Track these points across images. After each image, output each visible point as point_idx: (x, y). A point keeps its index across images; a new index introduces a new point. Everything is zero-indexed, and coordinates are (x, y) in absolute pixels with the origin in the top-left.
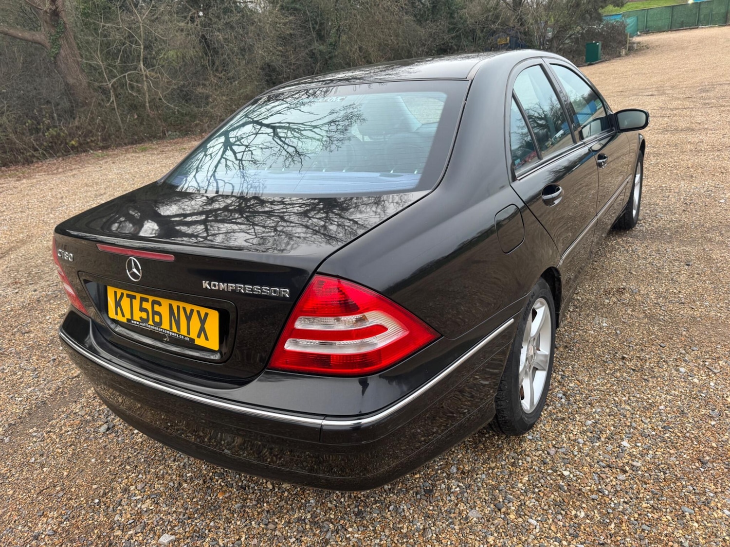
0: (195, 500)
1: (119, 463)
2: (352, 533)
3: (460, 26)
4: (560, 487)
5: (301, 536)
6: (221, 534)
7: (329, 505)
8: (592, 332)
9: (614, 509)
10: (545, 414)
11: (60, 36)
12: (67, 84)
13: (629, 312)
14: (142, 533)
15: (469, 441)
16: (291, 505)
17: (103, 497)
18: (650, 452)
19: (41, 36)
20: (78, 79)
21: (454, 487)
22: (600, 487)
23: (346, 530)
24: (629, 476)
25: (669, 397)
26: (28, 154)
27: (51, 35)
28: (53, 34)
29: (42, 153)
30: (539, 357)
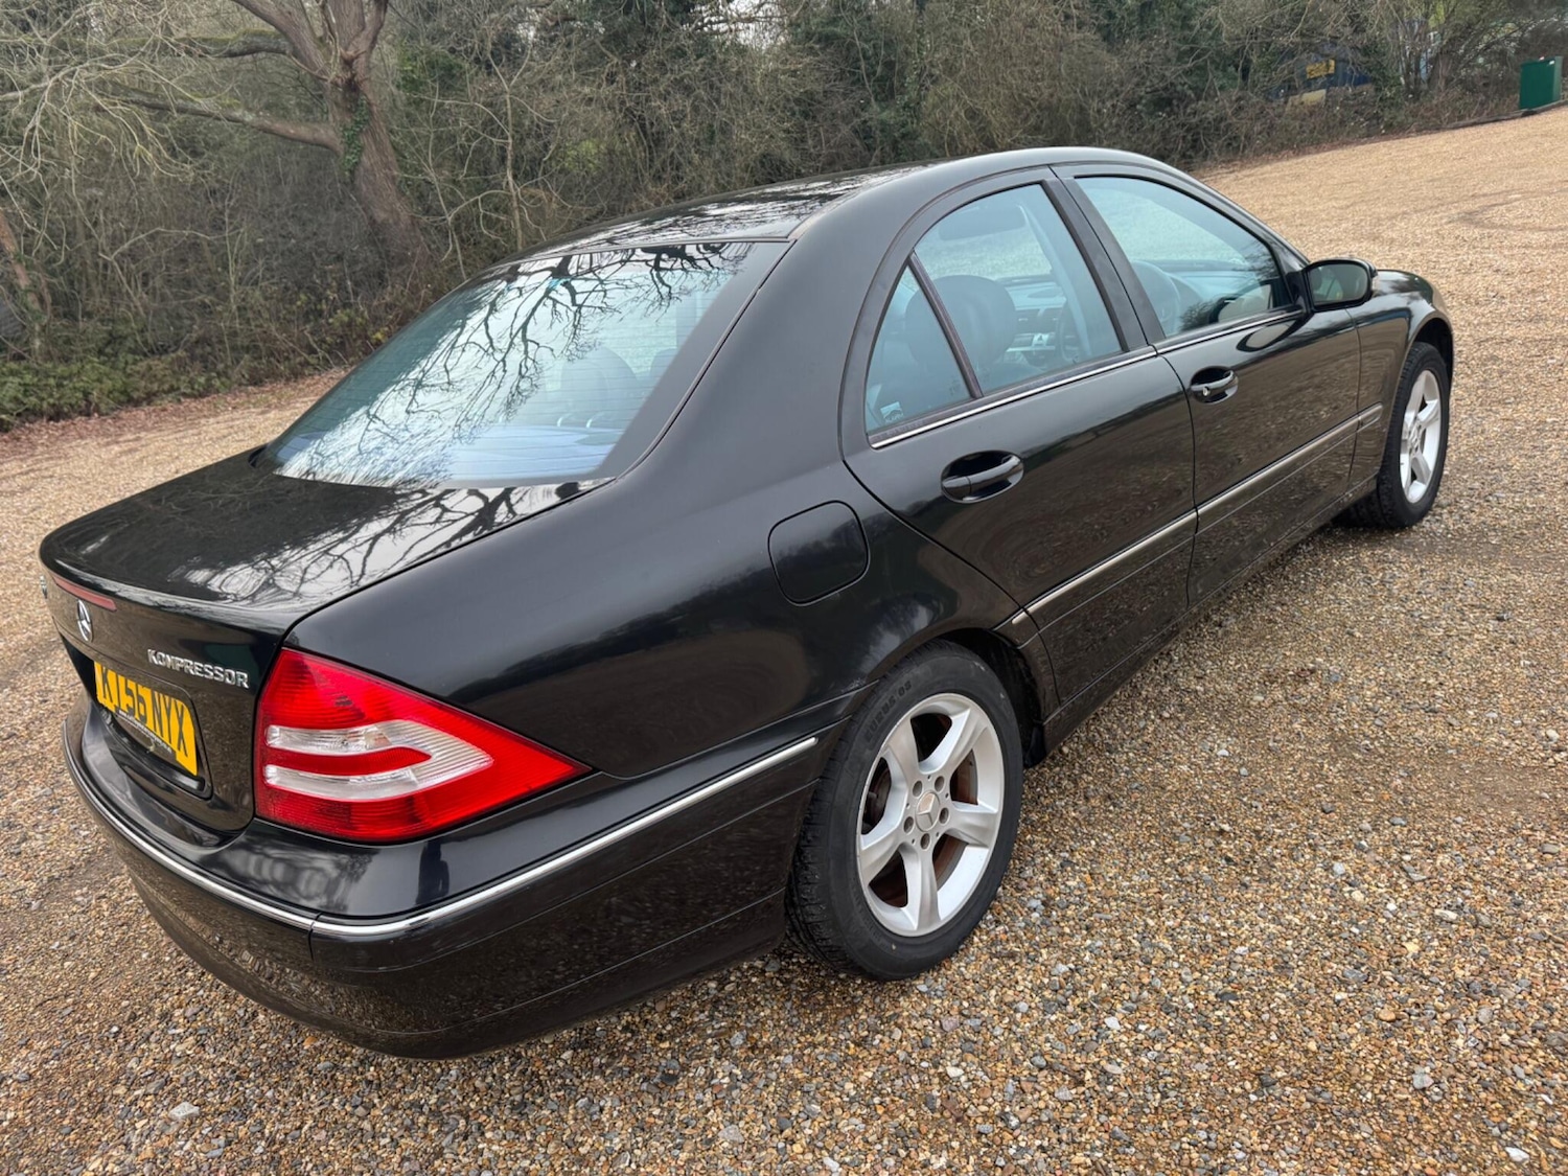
0: (263, 1046)
1: (180, 966)
2: (490, 1141)
3: (1204, 45)
4: (928, 1101)
5: (402, 1136)
6: (276, 1114)
7: (478, 1083)
8: (1185, 768)
9: (1009, 1159)
10: (981, 941)
11: (361, 131)
12: (373, 221)
13: (1296, 725)
14: (156, 1095)
15: (801, 985)
16: (415, 1075)
17: (128, 1023)
18: (1158, 1046)
19: (327, 132)
20: (392, 209)
21: (720, 1075)
22: (1007, 1109)
23: (483, 1134)
24: (1084, 1093)
25: (1273, 928)
26: (298, 360)
27: (345, 129)
28: (349, 127)
29: (324, 358)
30: (962, 817)
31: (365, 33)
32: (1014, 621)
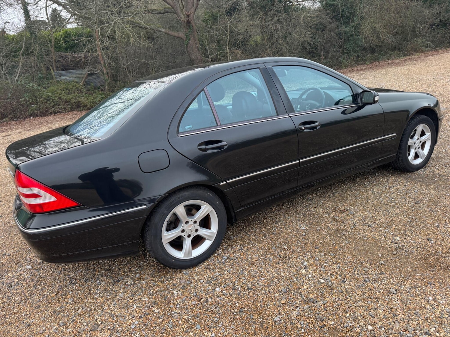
2: (76, 286)
4: (165, 298)
7: (83, 273)
11: (190, 34)
13: (330, 224)
18: (223, 297)
19: (182, 34)
20: (196, 56)
21: (129, 282)
24: (198, 303)
25: (275, 275)
28: (187, 33)
30: (203, 232)
31: (194, 7)
32: (221, 184)
